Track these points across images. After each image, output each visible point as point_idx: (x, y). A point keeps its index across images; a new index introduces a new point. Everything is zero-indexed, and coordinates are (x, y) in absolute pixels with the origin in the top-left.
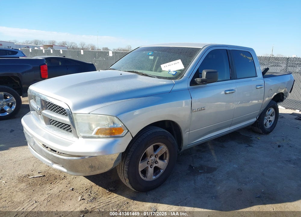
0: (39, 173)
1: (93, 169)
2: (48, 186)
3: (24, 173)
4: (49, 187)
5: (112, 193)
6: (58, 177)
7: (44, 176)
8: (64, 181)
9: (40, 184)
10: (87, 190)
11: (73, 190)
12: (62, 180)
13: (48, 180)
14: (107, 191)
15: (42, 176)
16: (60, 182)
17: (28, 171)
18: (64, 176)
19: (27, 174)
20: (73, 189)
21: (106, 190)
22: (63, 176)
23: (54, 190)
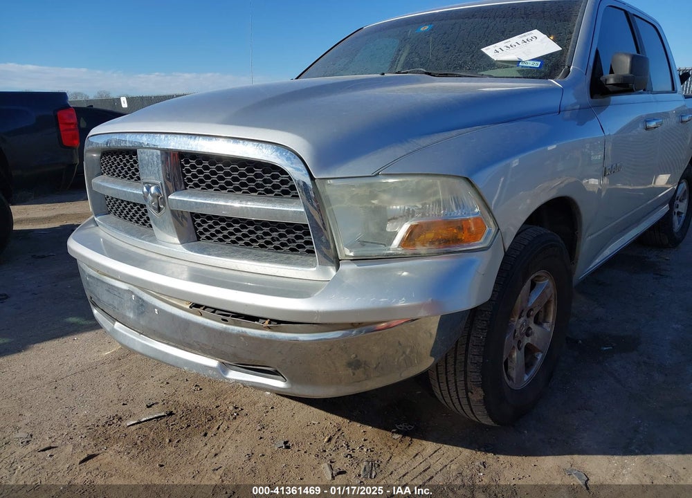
0: (148, 407)
1: (359, 372)
2: (201, 445)
3: (101, 413)
4: (206, 448)
5: (414, 440)
6: (216, 412)
7: (171, 414)
8: (240, 422)
9: (170, 441)
10: (333, 441)
11: (287, 445)
12: (235, 418)
13: (189, 426)
14: (397, 436)
15: (163, 414)
16: (233, 428)
17: (111, 404)
18: (236, 408)
19: (111, 414)
20: (286, 443)
21: (389, 434)
22: (231, 408)
23: (226, 454)
